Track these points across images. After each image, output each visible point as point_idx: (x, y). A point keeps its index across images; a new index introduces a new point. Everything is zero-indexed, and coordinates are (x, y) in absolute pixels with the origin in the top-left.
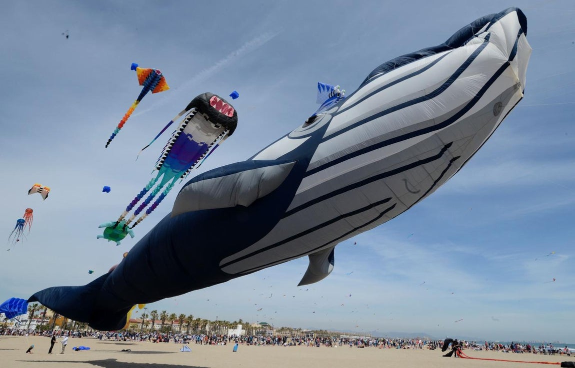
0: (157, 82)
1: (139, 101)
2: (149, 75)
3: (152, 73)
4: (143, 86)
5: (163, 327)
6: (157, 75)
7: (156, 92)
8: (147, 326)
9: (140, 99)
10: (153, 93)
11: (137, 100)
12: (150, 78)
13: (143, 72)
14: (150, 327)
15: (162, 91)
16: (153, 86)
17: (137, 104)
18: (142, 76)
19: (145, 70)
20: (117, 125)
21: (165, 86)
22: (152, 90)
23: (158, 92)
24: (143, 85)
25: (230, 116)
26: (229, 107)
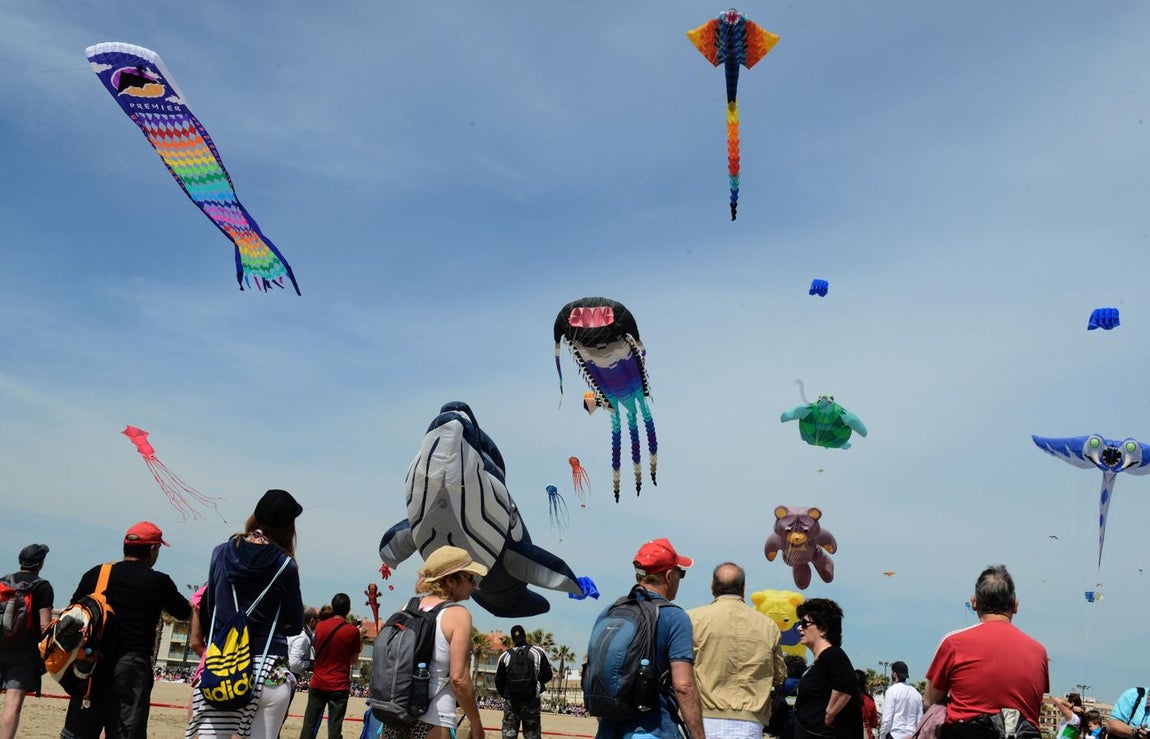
0: (740, 43)
1: (734, 101)
2: (717, 35)
3: (721, 27)
4: (723, 64)
6: (732, 26)
7: (753, 64)
9: (732, 96)
10: (749, 67)
11: (729, 101)
12: (721, 41)
13: (702, 37)
15: (764, 52)
16: (740, 55)
17: (732, 109)
18: (705, 45)
19: (703, 30)
20: (727, 171)
21: (766, 38)
22: (743, 64)
23: (758, 60)
24: (720, 63)
25: (610, 322)
26: (602, 309)
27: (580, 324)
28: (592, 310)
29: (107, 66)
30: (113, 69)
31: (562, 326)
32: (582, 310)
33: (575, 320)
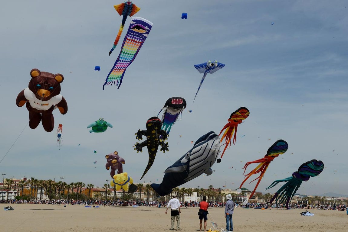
2: (124, 8)
3: (125, 6)
5: (124, 195)
6: (129, 5)
7: (132, 16)
8: (109, 194)
11: (122, 25)
13: (119, 7)
14: (112, 195)
15: (136, 13)
16: (129, 13)
17: (122, 27)
18: (119, 10)
21: (137, 9)
22: (129, 15)
23: (134, 14)
24: (122, 15)
25: (181, 103)
26: (180, 100)
27: (174, 103)
28: (177, 100)
29: (135, 23)
30: (135, 24)
31: (169, 103)
32: (175, 99)
33: (173, 102)
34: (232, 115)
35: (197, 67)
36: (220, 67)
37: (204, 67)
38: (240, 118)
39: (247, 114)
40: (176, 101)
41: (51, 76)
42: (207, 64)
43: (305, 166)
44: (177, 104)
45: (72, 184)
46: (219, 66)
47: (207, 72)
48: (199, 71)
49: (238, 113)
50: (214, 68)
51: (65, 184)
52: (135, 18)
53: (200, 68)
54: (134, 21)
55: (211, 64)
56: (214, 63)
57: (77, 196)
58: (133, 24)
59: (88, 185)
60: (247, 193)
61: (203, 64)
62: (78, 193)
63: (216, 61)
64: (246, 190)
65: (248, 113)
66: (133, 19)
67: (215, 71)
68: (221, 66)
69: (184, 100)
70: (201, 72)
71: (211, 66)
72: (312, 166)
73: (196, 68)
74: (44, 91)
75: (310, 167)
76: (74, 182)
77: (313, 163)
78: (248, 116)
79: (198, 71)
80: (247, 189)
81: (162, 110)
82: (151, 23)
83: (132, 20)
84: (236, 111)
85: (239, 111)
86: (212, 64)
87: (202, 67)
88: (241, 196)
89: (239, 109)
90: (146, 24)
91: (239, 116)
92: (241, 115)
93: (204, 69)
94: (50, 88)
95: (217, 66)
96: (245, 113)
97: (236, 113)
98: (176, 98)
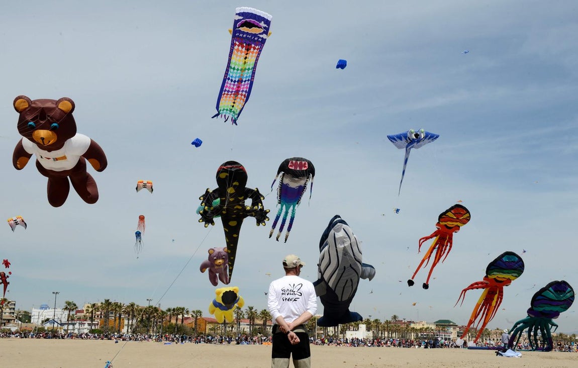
25: (305, 169)
26: (303, 162)
27: (293, 168)
28: (298, 162)
29: (241, 18)
30: (243, 19)
31: (284, 168)
32: (294, 162)
33: (291, 166)
34: (441, 217)
35: (391, 138)
36: (431, 139)
37: (403, 138)
38: (455, 224)
39: (465, 216)
40: (296, 165)
41: (50, 103)
42: (409, 135)
43: (540, 297)
44: (298, 169)
45: (169, 310)
46: (428, 138)
47: (409, 147)
48: (396, 145)
49: (450, 214)
50: (418, 142)
51: (156, 310)
52: (240, 10)
53: (396, 140)
54: (239, 14)
55: (415, 135)
56: (419, 133)
57: (176, 329)
58: (239, 20)
59: (194, 312)
60: (452, 329)
61: (401, 134)
62: (176, 325)
63: (422, 130)
64: (451, 324)
65: (467, 215)
66: (238, 12)
67: (421, 146)
68: (431, 137)
69: (310, 164)
70: (399, 147)
71: (414, 138)
72: (551, 295)
73: (391, 141)
74: (43, 133)
75: (546, 297)
76: (172, 307)
77: (550, 289)
78: (469, 220)
79: (394, 146)
80: (452, 322)
81: (275, 180)
82: (269, 15)
83: (237, 14)
84: (447, 211)
85: (452, 211)
86: (417, 135)
87: (401, 139)
88: (441, 332)
89: (452, 208)
90: (260, 19)
91: (451, 220)
92: (455, 218)
93: (404, 143)
94: (52, 125)
95: (425, 137)
96: (462, 215)
97: (447, 214)
98: (297, 159)
